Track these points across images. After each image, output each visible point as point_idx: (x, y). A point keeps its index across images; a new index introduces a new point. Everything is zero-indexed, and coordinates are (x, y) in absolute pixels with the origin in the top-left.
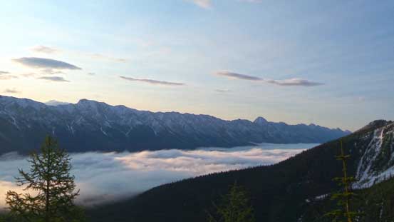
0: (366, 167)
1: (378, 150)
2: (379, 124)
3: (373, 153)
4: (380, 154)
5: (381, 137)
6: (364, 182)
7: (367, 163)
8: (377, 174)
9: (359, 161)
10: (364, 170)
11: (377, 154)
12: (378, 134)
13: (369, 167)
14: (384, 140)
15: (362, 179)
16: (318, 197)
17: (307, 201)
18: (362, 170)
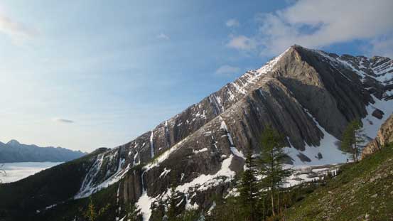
0: (89, 181)
1: (99, 168)
2: (102, 150)
3: (95, 171)
4: (100, 172)
5: (102, 160)
6: (86, 192)
7: (90, 178)
8: (96, 186)
9: (84, 177)
10: (87, 184)
11: (97, 172)
12: (101, 157)
13: (91, 181)
14: (104, 162)
15: (85, 190)
16: (48, 208)
17: (38, 211)
18: (86, 183)
